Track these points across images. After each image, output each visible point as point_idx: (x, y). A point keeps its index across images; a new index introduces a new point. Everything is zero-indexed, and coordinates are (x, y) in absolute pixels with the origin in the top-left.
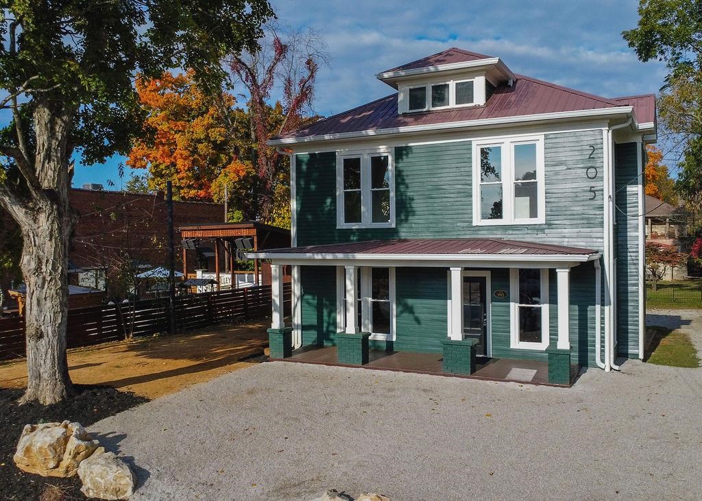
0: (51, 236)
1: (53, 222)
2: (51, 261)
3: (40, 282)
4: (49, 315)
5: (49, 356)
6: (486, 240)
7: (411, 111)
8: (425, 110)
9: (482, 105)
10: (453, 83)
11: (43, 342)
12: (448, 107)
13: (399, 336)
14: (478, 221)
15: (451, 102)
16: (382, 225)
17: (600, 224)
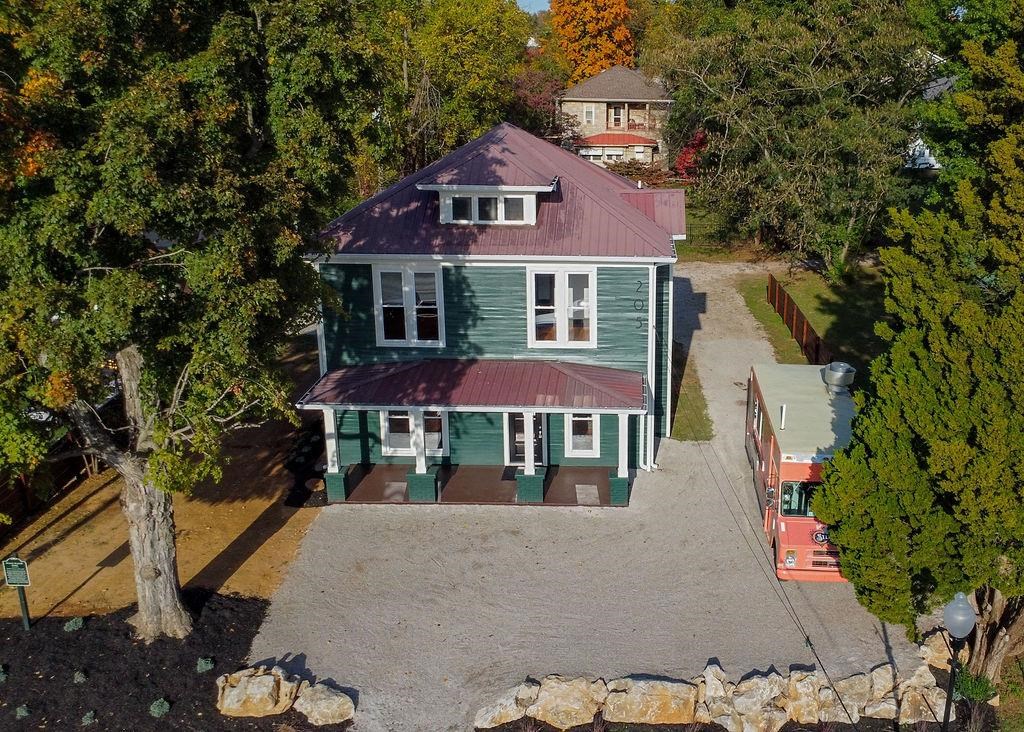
2: (162, 504)
3: (151, 525)
4: (163, 553)
6: (542, 363)
7: (455, 222)
8: (472, 223)
9: (533, 224)
10: (502, 198)
11: (161, 579)
12: (496, 222)
13: (454, 450)
14: (532, 342)
15: (500, 218)
16: (429, 343)
17: (645, 350)
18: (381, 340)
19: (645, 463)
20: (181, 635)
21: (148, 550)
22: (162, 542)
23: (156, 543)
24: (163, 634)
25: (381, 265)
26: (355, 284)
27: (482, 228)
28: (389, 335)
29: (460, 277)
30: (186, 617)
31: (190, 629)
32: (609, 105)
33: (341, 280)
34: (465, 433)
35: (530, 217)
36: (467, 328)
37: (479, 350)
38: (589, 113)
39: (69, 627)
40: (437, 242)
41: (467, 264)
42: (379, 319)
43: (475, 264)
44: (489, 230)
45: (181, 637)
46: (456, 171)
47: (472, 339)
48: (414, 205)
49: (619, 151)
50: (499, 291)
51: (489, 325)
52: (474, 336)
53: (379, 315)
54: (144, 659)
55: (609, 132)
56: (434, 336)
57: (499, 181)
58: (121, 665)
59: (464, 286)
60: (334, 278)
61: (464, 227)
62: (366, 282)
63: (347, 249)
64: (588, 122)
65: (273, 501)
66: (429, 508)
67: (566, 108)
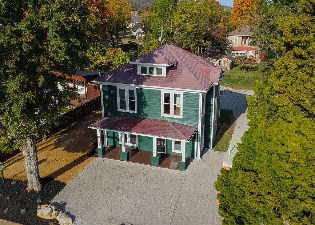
0: (32, 146)
1: (32, 142)
2: (32, 153)
3: (29, 158)
4: (33, 167)
5: (35, 177)
6: (165, 121)
7: (142, 74)
8: (147, 75)
9: (165, 76)
10: (155, 68)
11: (33, 174)
12: (154, 75)
13: (139, 145)
14: (163, 114)
15: (155, 74)
16: (132, 112)
17: (198, 121)
18: (119, 109)
19: (197, 157)
20: (37, 190)
21: (29, 165)
22: (33, 164)
23: (31, 164)
24: (33, 189)
25: (119, 86)
26: (112, 92)
27: (149, 77)
28: (121, 108)
29: (141, 92)
30: (39, 186)
31: (40, 189)
32: (243, 37)
33: (108, 90)
34: (142, 140)
35: (164, 74)
36: (143, 108)
37: (147, 115)
38: (236, 40)
39: (13, 183)
40: (135, 80)
41: (143, 88)
42: (119, 103)
43: (145, 88)
44: (151, 78)
45: (37, 191)
46: (142, 58)
47: (145, 112)
48: (132, 68)
49: (244, 52)
50: (153, 97)
51: (150, 108)
52: (145, 110)
53: (118, 102)
54: (26, 196)
55: (242, 46)
56: (134, 109)
57: (154, 62)
58: (20, 197)
59: (142, 95)
60: (106, 89)
61: (144, 76)
62: (115, 91)
63: (109, 81)
64: (236, 42)
65: (85, 154)
66: (124, 162)
67: (229, 38)
